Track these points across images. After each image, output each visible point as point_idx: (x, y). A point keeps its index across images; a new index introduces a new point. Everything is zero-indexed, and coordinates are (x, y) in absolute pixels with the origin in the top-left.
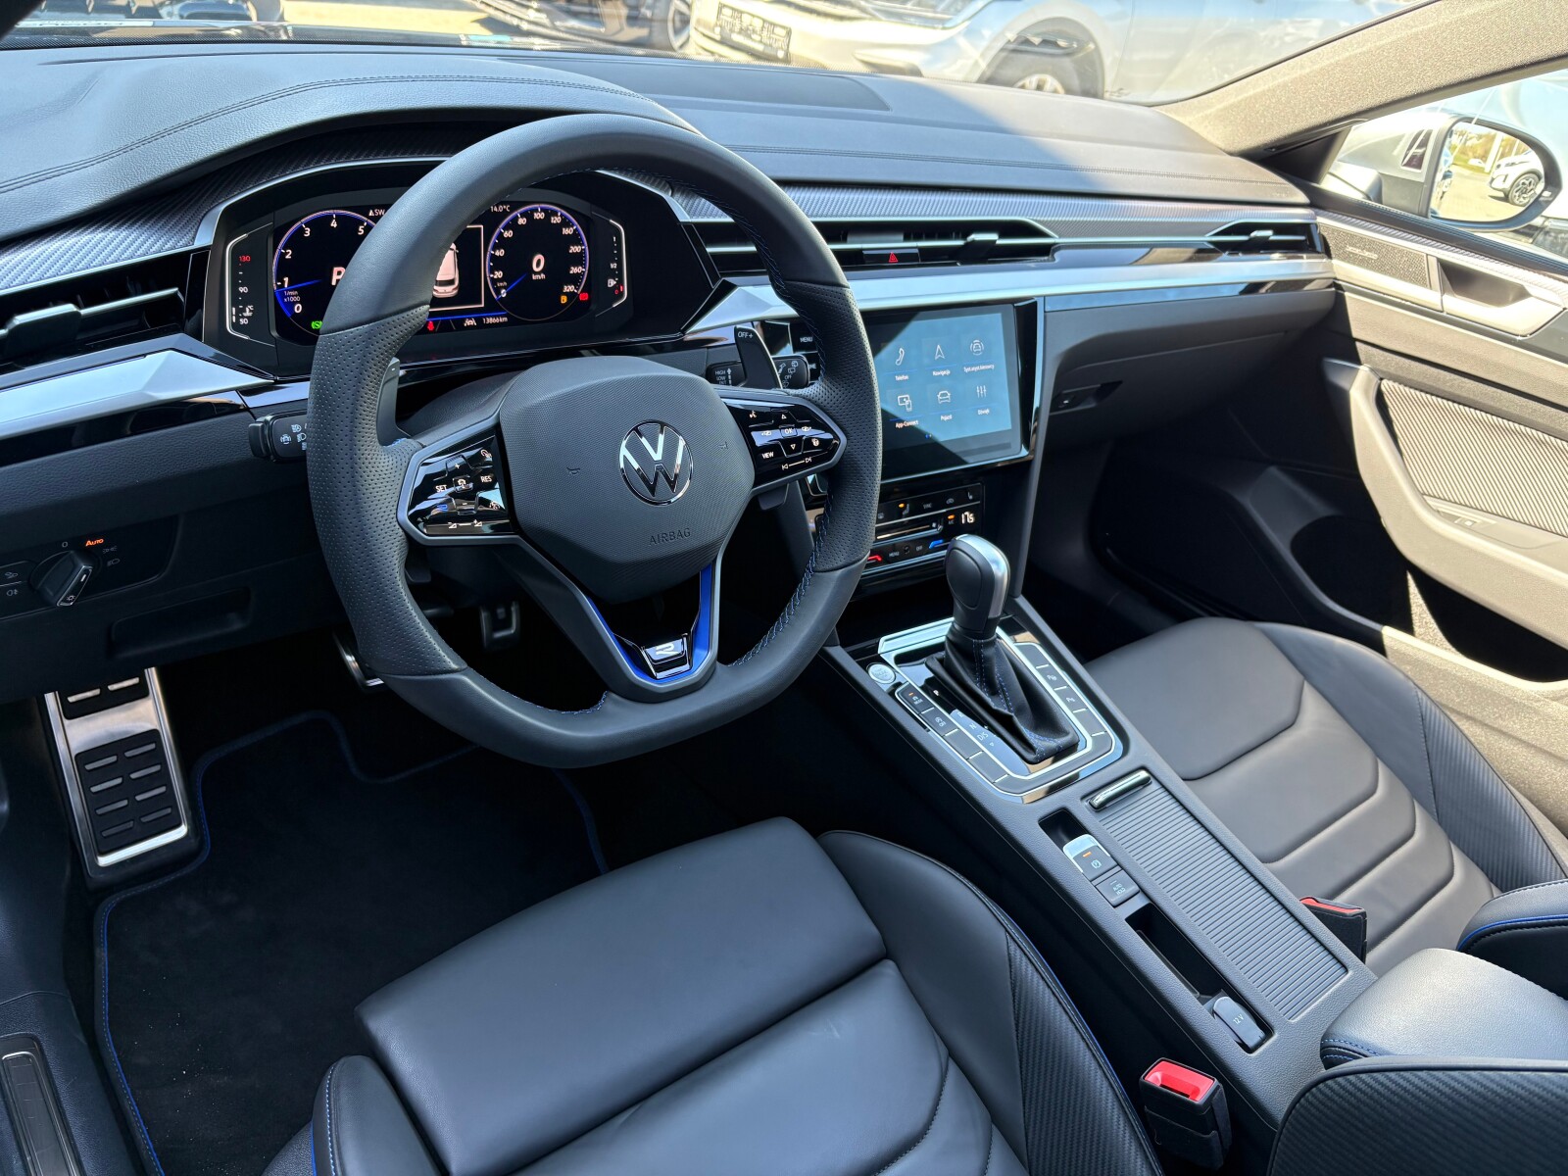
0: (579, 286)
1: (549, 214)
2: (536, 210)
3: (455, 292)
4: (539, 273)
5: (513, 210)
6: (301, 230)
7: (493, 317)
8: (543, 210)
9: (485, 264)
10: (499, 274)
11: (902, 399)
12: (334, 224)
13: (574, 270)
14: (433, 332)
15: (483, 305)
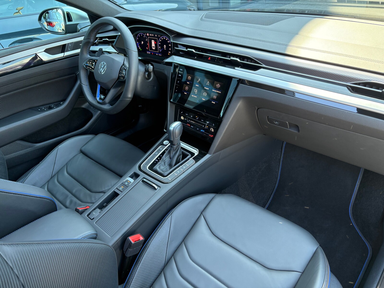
0: (171, 52)
1: (166, 38)
2: (164, 37)
3: (155, 49)
4: (165, 48)
5: (161, 37)
6: (139, 36)
7: (160, 54)
9: (158, 45)
10: (160, 47)
11: (195, 90)
12: (142, 35)
13: (170, 49)
14: (153, 55)
15: (158, 52)
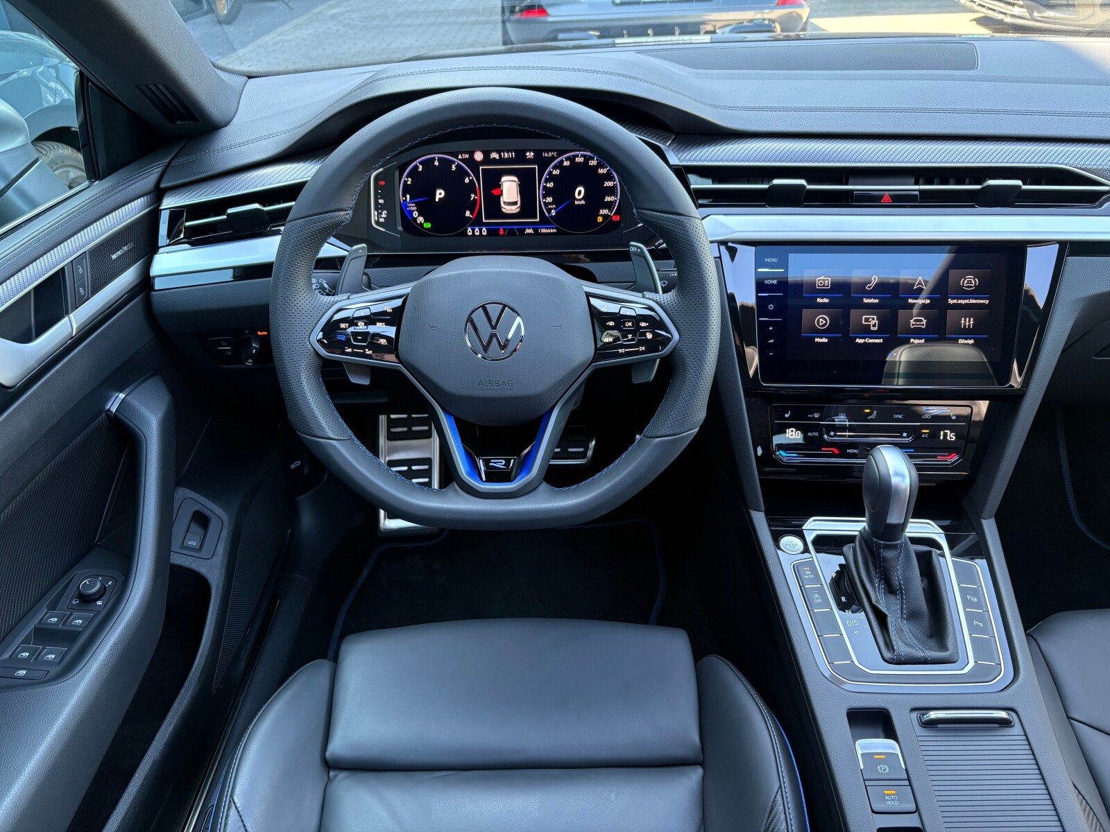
0: (612, 211)
1: (587, 159)
2: (577, 156)
3: (518, 210)
4: (580, 200)
5: (559, 155)
6: (416, 167)
7: (545, 228)
8: (582, 156)
9: (539, 192)
10: (550, 200)
11: (867, 320)
12: (436, 163)
13: (608, 199)
14: (503, 235)
15: (538, 220)
